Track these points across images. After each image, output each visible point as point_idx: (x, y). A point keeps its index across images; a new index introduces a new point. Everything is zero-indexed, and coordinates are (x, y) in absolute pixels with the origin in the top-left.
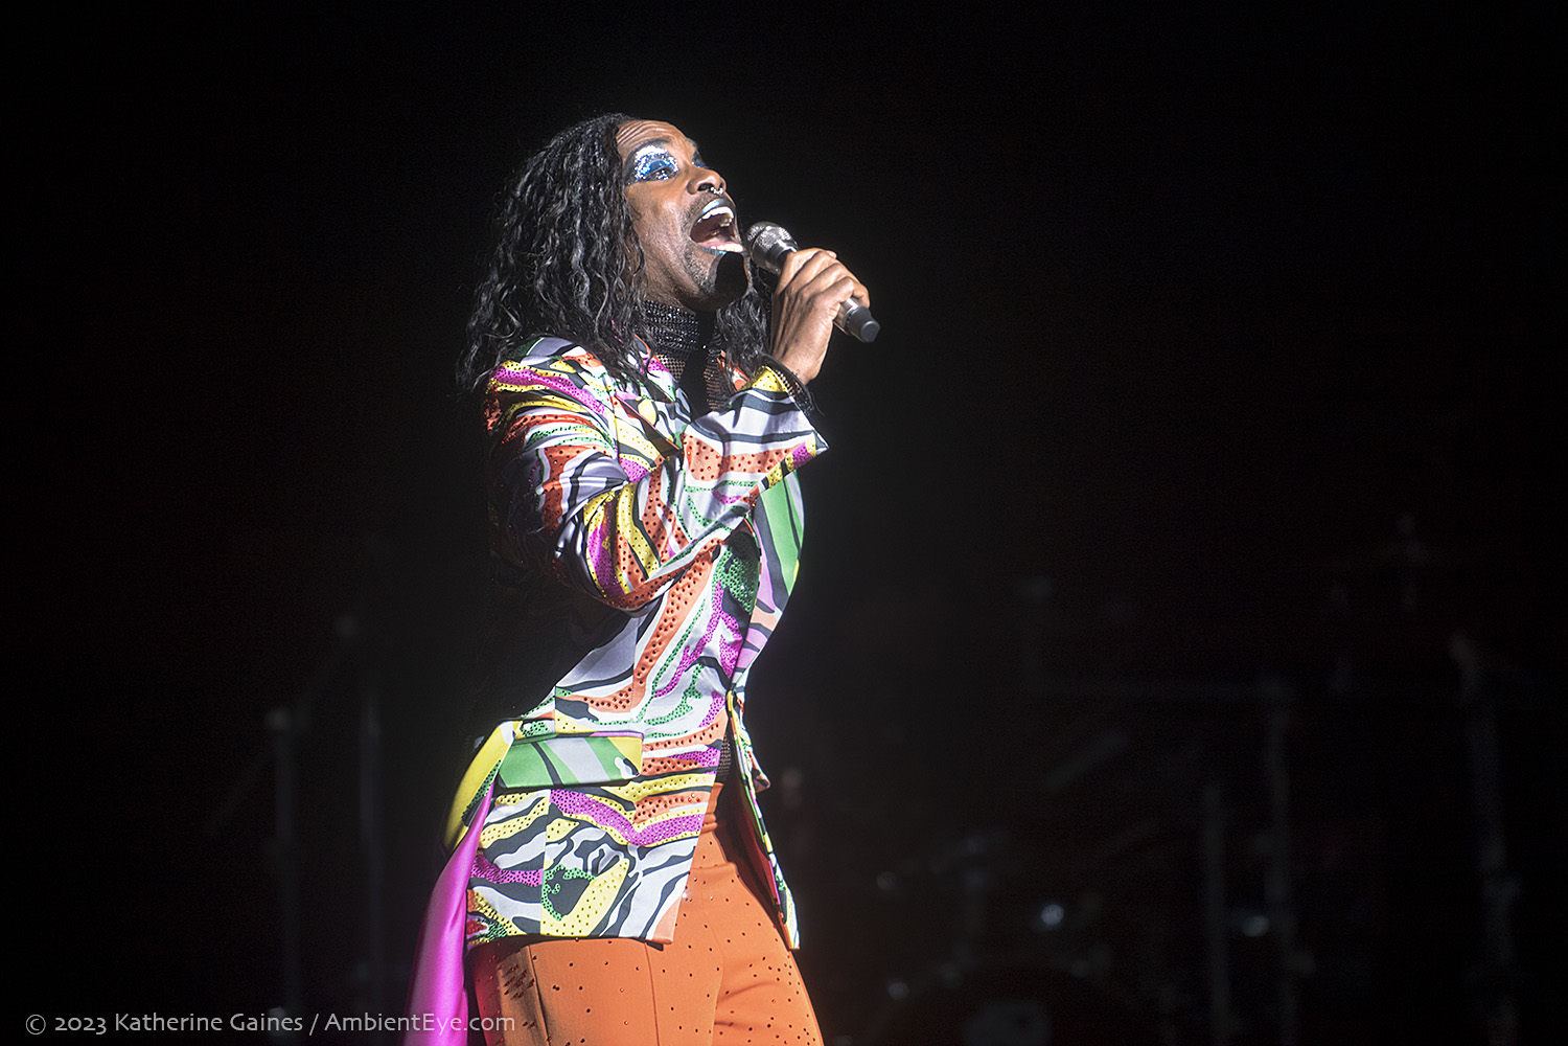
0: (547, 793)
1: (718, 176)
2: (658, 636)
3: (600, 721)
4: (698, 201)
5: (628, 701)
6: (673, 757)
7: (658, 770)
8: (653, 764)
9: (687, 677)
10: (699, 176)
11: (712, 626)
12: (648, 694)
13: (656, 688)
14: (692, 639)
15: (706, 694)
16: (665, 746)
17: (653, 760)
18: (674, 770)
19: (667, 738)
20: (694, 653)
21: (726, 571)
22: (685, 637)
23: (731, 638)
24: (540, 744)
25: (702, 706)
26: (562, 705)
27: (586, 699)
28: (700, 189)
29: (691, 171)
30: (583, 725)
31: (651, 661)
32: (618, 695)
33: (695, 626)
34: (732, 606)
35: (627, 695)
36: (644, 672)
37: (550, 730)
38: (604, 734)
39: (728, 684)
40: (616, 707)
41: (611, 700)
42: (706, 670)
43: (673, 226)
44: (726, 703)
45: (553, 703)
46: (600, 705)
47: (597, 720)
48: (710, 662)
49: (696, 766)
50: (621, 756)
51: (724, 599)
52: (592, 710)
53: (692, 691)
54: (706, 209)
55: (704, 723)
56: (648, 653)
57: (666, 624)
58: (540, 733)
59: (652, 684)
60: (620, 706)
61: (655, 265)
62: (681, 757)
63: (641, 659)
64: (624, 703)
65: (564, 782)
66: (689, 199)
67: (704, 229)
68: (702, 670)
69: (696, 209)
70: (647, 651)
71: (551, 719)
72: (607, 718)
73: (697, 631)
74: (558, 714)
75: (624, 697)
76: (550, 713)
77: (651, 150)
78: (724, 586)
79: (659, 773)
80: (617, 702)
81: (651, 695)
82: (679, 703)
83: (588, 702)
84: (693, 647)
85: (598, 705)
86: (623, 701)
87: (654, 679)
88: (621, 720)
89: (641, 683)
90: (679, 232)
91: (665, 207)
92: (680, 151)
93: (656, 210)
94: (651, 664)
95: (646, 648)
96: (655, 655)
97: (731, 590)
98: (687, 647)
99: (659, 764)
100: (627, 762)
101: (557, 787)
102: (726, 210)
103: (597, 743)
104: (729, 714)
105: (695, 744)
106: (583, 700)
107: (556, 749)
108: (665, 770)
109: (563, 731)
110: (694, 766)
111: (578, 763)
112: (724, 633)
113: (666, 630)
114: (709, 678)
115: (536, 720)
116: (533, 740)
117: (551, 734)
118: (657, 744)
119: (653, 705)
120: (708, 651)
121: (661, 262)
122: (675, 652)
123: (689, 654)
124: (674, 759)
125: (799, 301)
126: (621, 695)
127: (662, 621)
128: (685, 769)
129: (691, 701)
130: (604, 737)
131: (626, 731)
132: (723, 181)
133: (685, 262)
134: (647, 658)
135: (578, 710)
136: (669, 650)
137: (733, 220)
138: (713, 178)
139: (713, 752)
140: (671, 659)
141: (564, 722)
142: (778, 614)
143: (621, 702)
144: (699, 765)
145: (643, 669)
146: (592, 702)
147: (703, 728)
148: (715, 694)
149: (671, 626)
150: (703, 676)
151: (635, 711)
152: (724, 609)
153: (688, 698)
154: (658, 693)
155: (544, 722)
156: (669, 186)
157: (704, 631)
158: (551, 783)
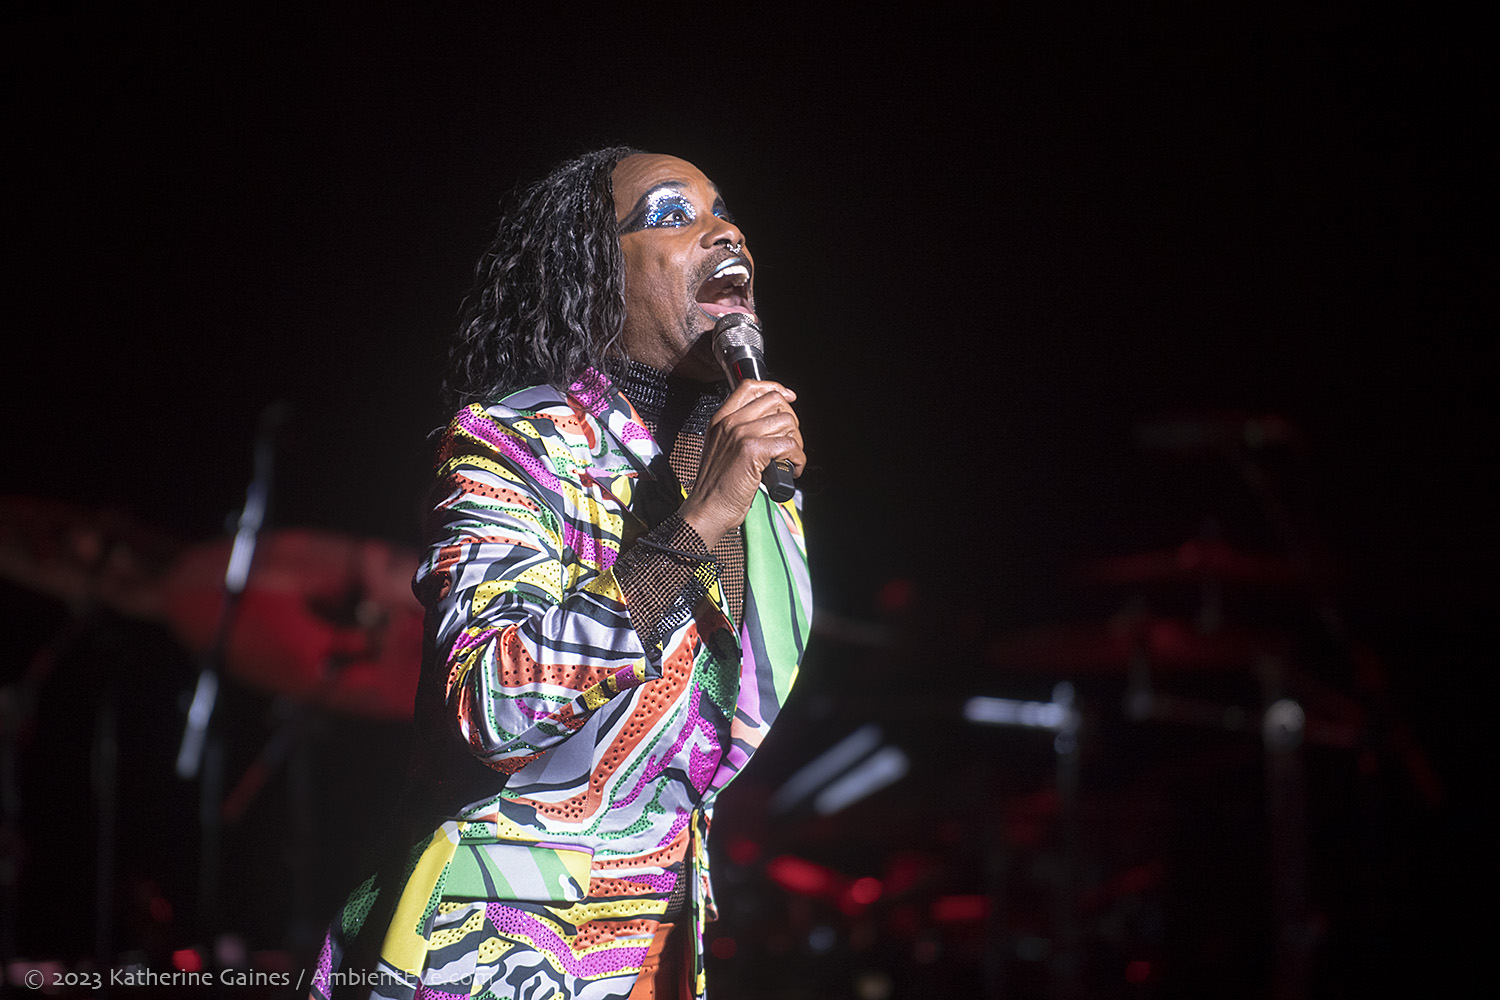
0: (482, 906)
1: (738, 231)
2: (621, 742)
3: (548, 830)
4: (710, 258)
5: (581, 811)
6: (625, 878)
7: (607, 892)
8: (602, 884)
9: (649, 790)
10: (717, 229)
11: (684, 735)
12: (604, 805)
13: (614, 799)
14: (660, 746)
15: (671, 810)
16: (617, 865)
17: (602, 881)
18: (625, 894)
19: (620, 857)
20: (661, 764)
21: (705, 671)
22: (652, 745)
23: (707, 746)
24: (477, 847)
25: (665, 821)
26: (507, 808)
27: (534, 803)
28: (716, 244)
29: (709, 221)
30: (528, 832)
31: (610, 768)
32: (570, 803)
33: (665, 734)
34: (710, 711)
35: (580, 804)
36: (602, 779)
37: (491, 834)
38: (551, 846)
39: (696, 799)
40: (567, 816)
41: (562, 807)
42: (672, 784)
43: (679, 284)
44: (690, 821)
45: (497, 805)
46: (550, 812)
47: (545, 828)
48: (677, 775)
49: (650, 891)
50: (567, 874)
51: (701, 704)
52: (539, 817)
53: (655, 806)
54: (719, 267)
55: (663, 841)
56: (607, 759)
57: (632, 729)
58: (480, 836)
59: (610, 794)
60: (572, 815)
61: (653, 325)
62: (633, 880)
63: (599, 765)
64: (577, 812)
65: (500, 896)
66: (700, 254)
67: (713, 288)
68: (668, 783)
69: (707, 267)
70: (607, 756)
71: (493, 822)
72: (556, 828)
73: (666, 740)
74: (501, 817)
75: (576, 805)
76: (493, 816)
77: (666, 193)
78: (702, 688)
79: (607, 895)
80: (569, 810)
81: (607, 806)
82: (638, 818)
83: (536, 806)
84: (660, 756)
85: (547, 811)
86: (574, 810)
87: (612, 787)
88: (572, 831)
89: (598, 791)
90: (685, 292)
91: (672, 260)
92: (698, 196)
93: (662, 261)
94: (611, 771)
95: (606, 753)
96: (616, 761)
97: (710, 692)
98: (654, 757)
99: (609, 886)
100: (573, 881)
101: (492, 899)
102: (741, 270)
103: (541, 854)
104: (692, 834)
105: (651, 865)
106: (530, 804)
107: (495, 855)
108: (615, 894)
109: (504, 836)
110: (647, 891)
111: (519, 875)
112: (702, 740)
113: (631, 736)
114: (677, 793)
115: (478, 821)
116: (472, 842)
117: (492, 838)
118: (609, 863)
119: (608, 817)
120: (677, 762)
121: (659, 324)
122: (639, 760)
123: (655, 764)
124: (626, 882)
125: (731, 439)
126: (574, 803)
127: (629, 725)
128: (637, 893)
129: (652, 815)
130: (550, 847)
131: (575, 845)
132: (743, 237)
133: (686, 327)
134: (606, 764)
135: (524, 814)
136: (632, 758)
137: (749, 280)
138: (732, 233)
139: (671, 875)
140: (633, 767)
141: (507, 827)
142: (765, 729)
143: (573, 811)
144: (653, 890)
145: (601, 776)
146: (541, 807)
147: (661, 848)
148: (680, 810)
149: (638, 732)
150: (668, 789)
151: (588, 823)
152: (701, 713)
153: (650, 814)
154: (615, 804)
155: (486, 824)
156: (682, 236)
157: (675, 739)
158: (486, 895)
